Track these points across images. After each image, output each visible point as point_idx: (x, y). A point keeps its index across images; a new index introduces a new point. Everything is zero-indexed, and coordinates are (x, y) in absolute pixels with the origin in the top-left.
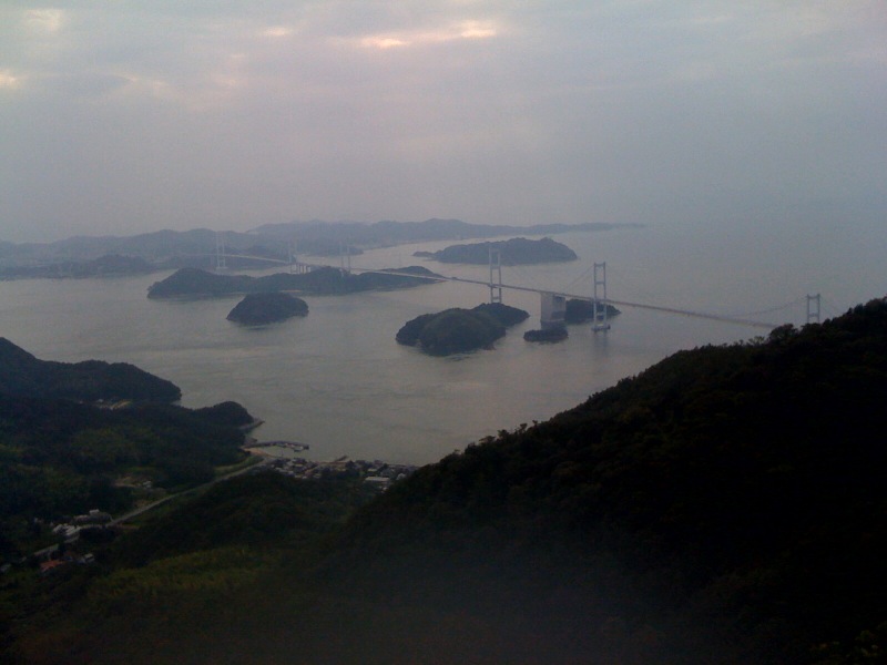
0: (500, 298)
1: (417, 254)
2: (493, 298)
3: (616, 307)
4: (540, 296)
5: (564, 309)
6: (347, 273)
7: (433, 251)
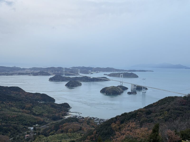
0: (122, 85)
1: (105, 75)
2: (121, 85)
3: (147, 88)
4: (131, 85)
5: (136, 88)
6: (90, 78)
7: (108, 74)
